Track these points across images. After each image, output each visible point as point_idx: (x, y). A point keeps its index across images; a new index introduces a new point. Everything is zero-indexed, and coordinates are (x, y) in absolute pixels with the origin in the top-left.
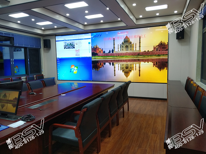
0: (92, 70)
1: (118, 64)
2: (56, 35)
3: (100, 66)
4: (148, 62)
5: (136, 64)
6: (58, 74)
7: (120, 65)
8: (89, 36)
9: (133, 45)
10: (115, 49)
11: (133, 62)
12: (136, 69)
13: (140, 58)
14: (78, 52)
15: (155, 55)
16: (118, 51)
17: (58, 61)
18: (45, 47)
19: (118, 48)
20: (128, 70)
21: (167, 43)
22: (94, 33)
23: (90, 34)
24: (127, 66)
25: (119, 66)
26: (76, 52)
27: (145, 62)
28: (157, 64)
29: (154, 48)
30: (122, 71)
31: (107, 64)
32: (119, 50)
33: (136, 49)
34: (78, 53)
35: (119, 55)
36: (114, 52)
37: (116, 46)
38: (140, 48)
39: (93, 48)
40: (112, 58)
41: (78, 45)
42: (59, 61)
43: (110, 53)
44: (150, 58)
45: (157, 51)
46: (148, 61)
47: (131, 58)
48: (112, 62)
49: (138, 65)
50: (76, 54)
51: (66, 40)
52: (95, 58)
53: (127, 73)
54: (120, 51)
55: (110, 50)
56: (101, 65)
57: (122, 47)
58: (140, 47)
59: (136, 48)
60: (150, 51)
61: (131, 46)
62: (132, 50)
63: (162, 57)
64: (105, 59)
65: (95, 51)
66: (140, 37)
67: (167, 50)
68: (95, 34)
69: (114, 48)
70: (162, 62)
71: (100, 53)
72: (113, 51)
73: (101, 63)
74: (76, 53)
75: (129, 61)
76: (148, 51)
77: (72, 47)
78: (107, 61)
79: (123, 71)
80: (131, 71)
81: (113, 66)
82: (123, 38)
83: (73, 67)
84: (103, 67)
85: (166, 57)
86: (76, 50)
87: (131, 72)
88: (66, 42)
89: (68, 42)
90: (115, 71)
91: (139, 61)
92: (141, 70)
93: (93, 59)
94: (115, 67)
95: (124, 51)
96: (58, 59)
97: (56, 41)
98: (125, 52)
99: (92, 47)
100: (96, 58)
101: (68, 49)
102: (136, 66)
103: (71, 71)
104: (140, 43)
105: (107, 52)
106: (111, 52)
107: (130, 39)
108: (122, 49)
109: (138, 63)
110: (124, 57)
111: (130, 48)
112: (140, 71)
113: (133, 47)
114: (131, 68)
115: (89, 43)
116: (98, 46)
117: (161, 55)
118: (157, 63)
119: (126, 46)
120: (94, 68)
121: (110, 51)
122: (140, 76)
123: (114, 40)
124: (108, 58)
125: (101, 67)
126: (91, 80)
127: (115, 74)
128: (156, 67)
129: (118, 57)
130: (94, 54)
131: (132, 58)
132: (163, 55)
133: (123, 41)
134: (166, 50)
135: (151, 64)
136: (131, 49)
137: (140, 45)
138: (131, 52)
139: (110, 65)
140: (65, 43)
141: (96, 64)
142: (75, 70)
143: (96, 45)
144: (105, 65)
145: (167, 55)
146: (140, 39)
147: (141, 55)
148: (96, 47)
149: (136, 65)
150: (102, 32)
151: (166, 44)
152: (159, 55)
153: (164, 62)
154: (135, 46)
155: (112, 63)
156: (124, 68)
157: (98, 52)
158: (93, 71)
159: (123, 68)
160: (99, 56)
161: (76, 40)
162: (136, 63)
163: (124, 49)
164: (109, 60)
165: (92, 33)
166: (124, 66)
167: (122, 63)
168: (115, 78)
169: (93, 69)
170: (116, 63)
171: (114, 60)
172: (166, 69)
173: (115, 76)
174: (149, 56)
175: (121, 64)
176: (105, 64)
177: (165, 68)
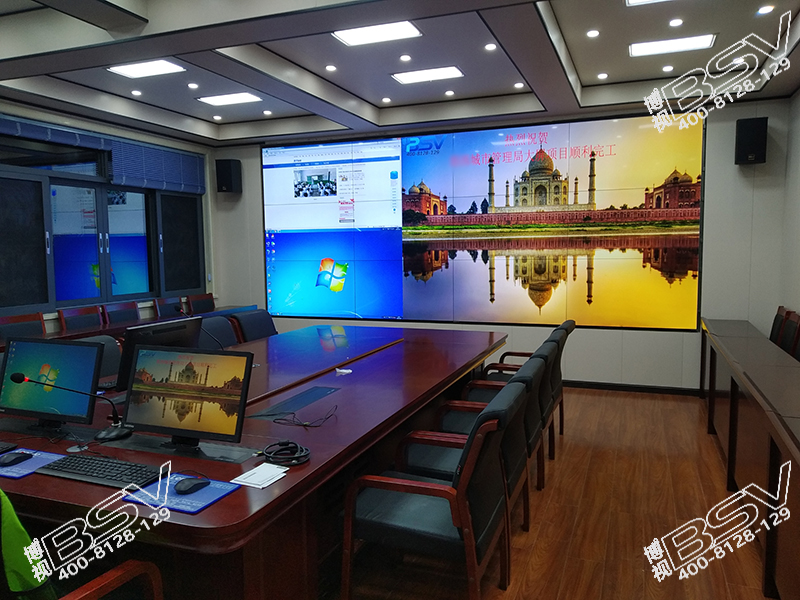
0: (404, 277)
1: (507, 257)
2: (264, 143)
3: (436, 264)
4: (623, 250)
5: (575, 256)
6: (269, 291)
7: (512, 259)
8: (392, 147)
9: (564, 184)
10: (495, 197)
11: (565, 250)
12: (575, 275)
13: (592, 232)
14: (350, 208)
15: (651, 224)
16: (507, 206)
17: (268, 243)
18: (220, 189)
19: (507, 196)
20: (543, 278)
21: (699, 178)
22: (412, 139)
23: (398, 142)
24: (540, 262)
25: (507, 265)
26: (341, 208)
27: (611, 250)
28: (656, 257)
29: (649, 196)
30: (519, 281)
31: (463, 255)
32: (512, 203)
33: (576, 198)
34: (350, 212)
35: (509, 222)
36: (491, 211)
37: (499, 187)
38: (591, 197)
39: (407, 193)
40: (482, 234)
41: (350, 182)
42: (273, 243)
43: (473, 213)
44: (629, 233)
45: (658, 206)
46: (622, 244)
47: (558, 232)
48: (483, 250)
49: (582, 261)
50: (342, 215)
51: (303, 164)
52: (416, 234)
54: (516, 205)
55: (474, 204)
56: (437, 259)
57: (520, 192)
58: (591, 190)
59: (576, 194)
60: (630, 206)
61: (557, 187)
62: (562, 202)
63: (677, 231)
64: (453, 235)
65: (417, 204)
66: (593, 154)
67: (700, 203)
68: (417, 140)
69: (491, 194)
70: (678, 249)
71: (435, 213)
72: (485, 205)
73: (437, 253)
74: (343, 212)
75: (551, 243)
76: (624, 207)
77: (327, 190)
78: (463, 245)
79: (524, 282)
80: (554, 282)
81: (486, 263)
82: (525, 157)
83: (328, 267)
84: (447, 267)
85: (695, 230)
86: (342, 200)
87: (555, 287)
88: (301, 172)
89: (310, 171)
90: (492, 281)
91: (588, 243)
92: (594, 279)
93: (406, 237)
94: (491, 269)
95: (532, 208)
96: (270, 235)
97: (263, 167)
98: (534, 211)
99: (403, 190)
100: (420, 234)
101: (310, 199)
102: (575, 265)
103: (322, 281)
104: (592, 176)
105: (462, 208)
106: (479, 211)
107: (553, 160)
108: (520, 198)
109: (584, 251)
110: (529, 230)
111: (554, 196)
112: (590, 282)
113: (565, 193)
114: (556, 271)
115: (394, 176)
116: (427, 188)
117: (675, 223)
118: (657, 252)
119: (536, 189)
120: (410, 273)
121: (474, 207)
122: (589, 302)
123: (491, 166)
124: (467, 234)
125: (437, 268)
126: (399, 318)
127: (492, 294)
128: (656, 268)
129: (505, 230)
130: (409, 218)
131: (562, 232)
132: (683, 223)
133: (525, 167)
134: (691, 206)
135: (634, 256)
136: (557, 199)
137: (592, 183)
138: (558, 209)
139: (475, 260)
140: (299, 175)
141: (418, 255)
142: (336, 277)
143: (422, 184)
144: (453, 258)
145: (695, 222)
146: (592, 161)
147: (597, 223)
148: (421, 189)
149: (575, 260)
150: (445, 135)
151: (694, 181)
152: (666, 224)
153: (685, 249)
154: (571, 188)
155: (480, 252)
156: (531, 273)
157: (426, 208)
158: (408, 281)
159: (524, 272)
160: (431, 225)
161: (341, 165)
162: (578, 251)
163: (531, 198)
164: (470, 242)
165: (405, 139)
166: (530, 265)
167: (521, 252)
168: (493, 311)
169: (406, 275)
170: (499, 251)
171: (490, 242)
172: (694, 276)
173: (492, 300)
174: (628, 228)
175: (519, 255)
176: (453, 255)
177: (690, 273)
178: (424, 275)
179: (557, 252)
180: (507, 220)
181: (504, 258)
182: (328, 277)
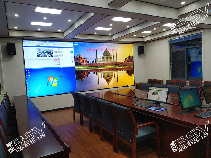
0: (76, 80)
3: (85, 76)
4: (122, 71)
5: (114, 72)
6: (28, 89)
8: (71, 44)
9: (111, 57)
10: (98, 59)
13: (117, 67)
14: (58, 61)
15: (126, 65)
16: (101, 61)
17: (27, 73)
19: (100, 59)
21: (133, 56)
26: (55, 61)
29: (126, 60)
33: (114, 60)
34: (58, 62)
35: (101, 65)
36: (97, 62)
39: (76, 57)
40: (95, 68)
41: (58, 53)
42: (29, 73)
43: (93, 63)
44: (123, 67)
45: (127, 62)
49: (116, 73)
50: (55, 63)
51: (40, 47)
52: (79, 68)
53: (108, 81)
55: (93, 60)
57: (103, 58)
58: (116, 58)
60: (123, 62)
61: (110, 57)
64: (89, 68)
65: (79, 60)
67: (133, 61)
69: (97, 58)
71: (84, 63)
74: (56, 62)
75: (110, 70)
76: (122, 62)
77: (50, 55)
79: (105, 79)
80: (111, 78)
81: (97, 75)
82: (103, 50)
83: (51, 79)
84: (88, 77)
86: (55, 59)
88: (40, 49)
90: (98, 79)
91: (117, 69)
92: (118, 77)
93: (76, 69)
95: (105, 62)
96: (27, 70)
97: (23, 46)
100: (80, 68)
103: (49, 84)
104: (116, 55)
105: (90, 62)
107: (109, 51)
109: (116, 71)
110: (105, 67)
111: (110, 59)
112: (117, 78)
113: (112, 59)
115: (72, 52)
116: (81, 56)
117: (130, 65)
118: (128, 71)
119: (106, 58)
120: (78, 79)
123: (96, 52)
124: (92, 68)
129: (100, 67)
130: (77, 64)
131: (112, 67)
132: (131, 65)
133: (104, 52)
137: (116, 57)
138: (111, 62)
145: (133, 65)
146: (116, 52)
147: (118, 65)
150: (85, 43)
152: (129, 65)
154: (113, 58)
155: (95, 72)
156: (106, 77)
157: (81, 61)
158: (77, 81)
159: (105, 77)
160: (83, 66)
162: (115, 71)
163: (105, 60)
164: (93, 70)
165: (74, 43)
166: (106, 75)
169: (77, 80)
179: (111, 72)
181: (101, 73)
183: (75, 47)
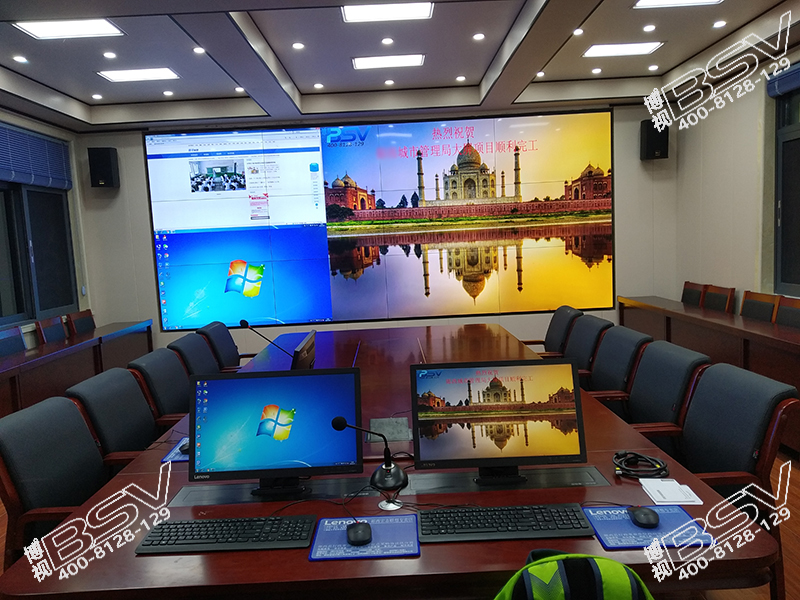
2: (147, 129)
6: (163, 302)
8: (312, 137)
9: (492, 177)
10: (425, 191)
13: (520, 223)
14: (262, 203)
15: (571, 214)
16: (438, 199)
19: (437, 190)
21: (609, 171)
22: (333, 129)
23: (316, 132)
24: (472, 254)
26: (252, 204)
27: (537, 239)
29: (568, 189)
32: (442, 196)
33: (503, 191)
34: (264, 207)
36: (422, 205)
37: (428, 181)
38: (517, 190)
39: (330, 187)
40: (414, 228)
41: (261, 174)
42: (166, 246)
43: (403, 207)
44: (553, 223)
45: (577, 197)
47: (488, 224)
50: (253, 211)
51: (201, 154)
52: (342, 230)
53: (473, 283)
54: (446, 199)
55: (404, 197)
57: (450, 185)
58: (517, 183)
59: (503, 187)
60: (552, 198)
61: (485, 180)
62: (490, 195)
63: (592, 220)
64: (384, 230)
65: (343, 199)
66: (517, 149)
67: (611, 195)
68: (339, 130)
69: (421, 188)
71: (363, 207)
72: (415, 199)
74: (255, 208)
76: (547, 199)
77: (233, 184)
79: (458, 274)
81: (419, 257)
82: (453, 150)
83: (240, 270)
85: (608, 218)
86: (253, 195)
88: (199, 163)
89: (209, 162)
91: (516, 234)
93: (332, 234)
95: (461, 202)
96: (161, 236)
97: (147, 157)
98: (465, 204)
99: (326, 183)
100: (346, 230)
101: (211, 193)
103: (232, 286)
104: (517, 169)
105: (392, 202)
106: (410, 205)
107: (480, 154)
108: (451, 191)
110: (460, 223)
111: (482, 189)
112: (519, 270)
113: (493, 186)
115: (314, 168)
116: (352, 181)
117: (591, 213)
118: (577, 239)
119: (466, 182)
121: (404, 201)
122: (520, 289)
123: (419, 159)
124: (398, 229)
126: (328, 320)
129: (437, 223)
130: (335, 212)
131: (492, 224)
132: (598, 213)
133: (454, 161)
134: (604, 197)
136: (485, 192)
137: (517, 177)
138: (488, 202)
140: (196, 167)
142: (250, 281)
143: (346, 177)
145: (607, 212)
146: (517, 155)
147: (525, 213)
148: (346, 183)
150: (370, 127)
151: (606, 175)
152: (584, 214)
154: (498, 182)
157: (352, 203)
160: (359, 220)
161: (249, 156)
163: (460, 191)
165: (325, 129)
169: (334, 274)
172: (609, 260)
173: (427, 294)
174: (551, 219)
178: (354, 272)
180: (438, 214)
182: (239, 281)
183: (327, 148)
